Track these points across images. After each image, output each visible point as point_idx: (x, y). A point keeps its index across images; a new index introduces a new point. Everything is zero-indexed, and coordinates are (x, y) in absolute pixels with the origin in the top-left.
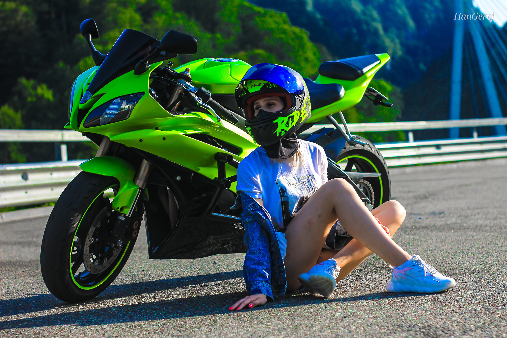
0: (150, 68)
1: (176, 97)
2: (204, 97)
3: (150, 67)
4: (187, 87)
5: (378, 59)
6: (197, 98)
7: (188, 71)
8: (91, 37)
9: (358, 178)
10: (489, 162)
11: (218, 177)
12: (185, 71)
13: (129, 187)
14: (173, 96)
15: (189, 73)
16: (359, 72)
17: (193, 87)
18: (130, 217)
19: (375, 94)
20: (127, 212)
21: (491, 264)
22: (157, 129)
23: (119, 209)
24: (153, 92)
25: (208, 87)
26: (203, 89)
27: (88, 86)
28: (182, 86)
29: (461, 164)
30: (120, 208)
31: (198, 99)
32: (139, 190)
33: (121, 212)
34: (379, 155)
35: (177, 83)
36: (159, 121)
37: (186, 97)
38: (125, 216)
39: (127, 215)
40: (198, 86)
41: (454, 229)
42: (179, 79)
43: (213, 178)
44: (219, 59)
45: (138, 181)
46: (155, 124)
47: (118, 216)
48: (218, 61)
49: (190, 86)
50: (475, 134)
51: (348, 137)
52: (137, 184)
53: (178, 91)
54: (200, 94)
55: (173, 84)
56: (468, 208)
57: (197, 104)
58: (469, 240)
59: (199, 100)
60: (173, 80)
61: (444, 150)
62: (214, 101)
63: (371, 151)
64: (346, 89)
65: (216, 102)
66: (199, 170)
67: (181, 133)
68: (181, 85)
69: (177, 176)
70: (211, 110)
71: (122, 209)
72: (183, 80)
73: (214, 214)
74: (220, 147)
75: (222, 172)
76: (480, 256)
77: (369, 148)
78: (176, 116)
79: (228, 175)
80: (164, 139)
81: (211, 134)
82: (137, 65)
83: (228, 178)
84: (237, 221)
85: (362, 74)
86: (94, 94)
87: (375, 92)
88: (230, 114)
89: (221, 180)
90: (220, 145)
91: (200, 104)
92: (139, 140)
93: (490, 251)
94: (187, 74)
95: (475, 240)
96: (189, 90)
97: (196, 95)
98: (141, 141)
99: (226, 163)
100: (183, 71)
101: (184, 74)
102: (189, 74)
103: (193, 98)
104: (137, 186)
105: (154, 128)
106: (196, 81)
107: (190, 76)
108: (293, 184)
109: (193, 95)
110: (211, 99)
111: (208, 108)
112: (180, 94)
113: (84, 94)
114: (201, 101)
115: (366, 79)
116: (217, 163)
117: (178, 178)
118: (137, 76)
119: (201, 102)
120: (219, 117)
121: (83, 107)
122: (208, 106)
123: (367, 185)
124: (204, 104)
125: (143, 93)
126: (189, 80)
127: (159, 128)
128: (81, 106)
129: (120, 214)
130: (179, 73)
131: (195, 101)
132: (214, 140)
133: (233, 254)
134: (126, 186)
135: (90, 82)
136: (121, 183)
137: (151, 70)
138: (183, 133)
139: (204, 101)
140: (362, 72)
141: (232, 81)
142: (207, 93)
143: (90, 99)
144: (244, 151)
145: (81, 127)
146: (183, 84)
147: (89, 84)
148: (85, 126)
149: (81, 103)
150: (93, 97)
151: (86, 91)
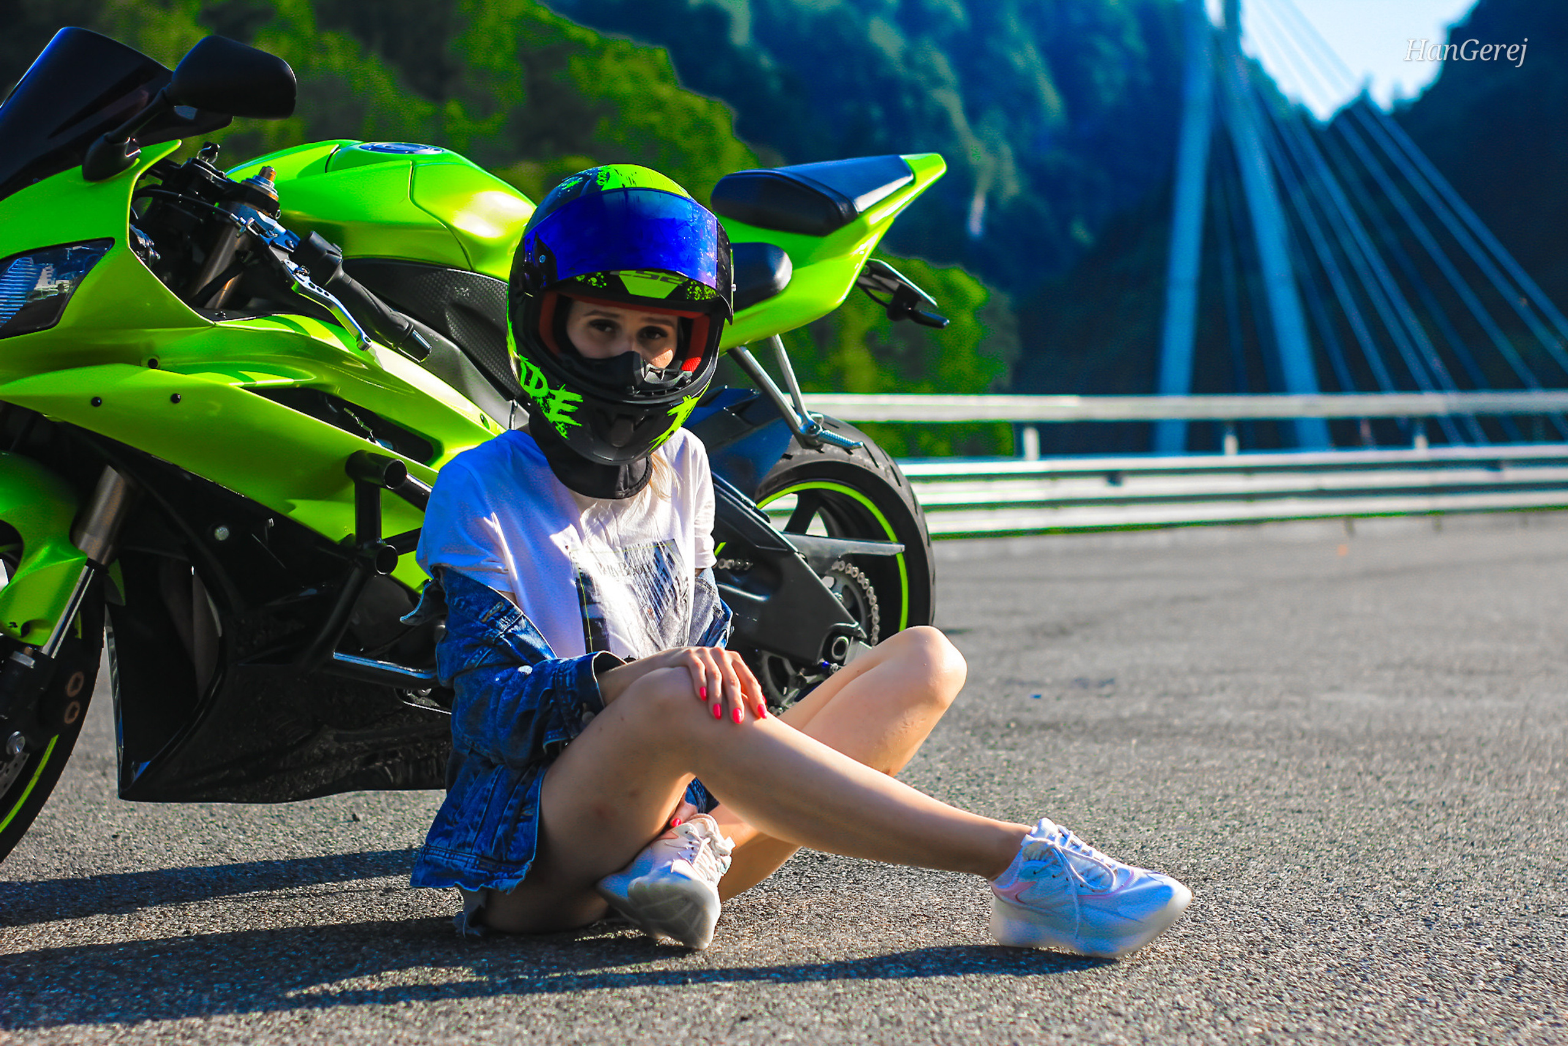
0: (138, 160)
1: (222, 262)
2: (321, 268)
3: (137, 156)
4: (261, 231)
5: (906, 171)
6: (293, 266)
7: (269, 176)
9: (827, 556)
10: (1269, 532)
11: (354, 532)
12: (258, 178)
13: (53, 556)
14: (215, 261)
15: (272, 184)
16: (843, 208)
17: (283, 230)
18: (53, 657)
19: (894, 286)
20: (45, 640)
21: (1246, 854)
22: (153, 364)
23: (18, 630)
24: (142, 241)
25: (332, 233)
26: (315, 237)
28: (245, 225)
29: (1181, 535)
30: (20, 625)
31: (296, 271)
32: (86, 568)
33: (24, 640)
34: (900, 485)
35: (228, 216)
36: (163, 339)
37: (256, 262)
38: (36, 652)
39: (45, 651)
40: (299, 230)
41: (1139, 733)
42: (237, 204)
43: (337, 538)
44: (377, 144)
45: (86, 536)
46: (150, 347)
47: (11, 653)
48: (374, 149)
49: (271, 228)
50: (1230, 443)
51: (798, 419)
52: (82, 546)
53: (234, 242)
54: (305, 254)
55: (218, 218)
56: (1193, 671)
57: (293, 288)
58: (1185, 771)
59: (301, 276)
60: (217, 205)
61: (1132, 487)
62: (350, 280)
63: (874, 470)
64: (797, 264)
65: (357, 285)
66: (293, 507)
67: (234, 383)
68: (242, 223)
69: (218, 526)
70: (340, 310)
71: (27, 628)
72: (248, 207)
73: (336, 656)
74: (365, 435)
75: (368, 519)
76: (1215, 825)
77: (868, 461)
78: (219, 323)
79: (390, 528)
80: (175, 399)
81: (337, 392)
82: (93, 148)
83: (389, 540)
84: (416, 685)
85: (853, 215)
87: (893, 276)
88: (402, 327)
89: (366, 546)
90: (367, 429)
91: (302, 288)
92: (90, 398)
93: (1248, 809)
94: (264, 186)
95: (1204, 771)
96: (267, 240)
97: (292, 258)
98: (96, 402)
99: (383, 490)
100: (251, 177)
101: (254, 187)
102: (270, 187)
103: (281, 267)
104: (78, 553)
105: (146, 362)
106: (297, 213)
107: (274, 195)
108: (611, 568)
109: (282, 257)
110: (341, 273)
111: (330, 303)
112: (239, 254)
114: (307, 279)
115: (864, 231)
116: (353, 487)
117: (221, 533)
118: (93, 184)
119: (306, 282)
120: (365, 335)
122: (331, 297)
123: (856, 579)
124: (316, 290)
125: (109, 242)
126: (270, 207)
127: (160, 362)
129: (21, 647)
130: (239, 182)
131: (283, 278)
132: (345, 409)
133: (420, 792)
134: (44, 551)
136: (28, 543)
137: (140, 166)
138: (242, 384)
139: (315, 279)
140: (852, 208)
141: (417, 216)
142: (329, 252)
144: (447, 452)
146: (248, 218)
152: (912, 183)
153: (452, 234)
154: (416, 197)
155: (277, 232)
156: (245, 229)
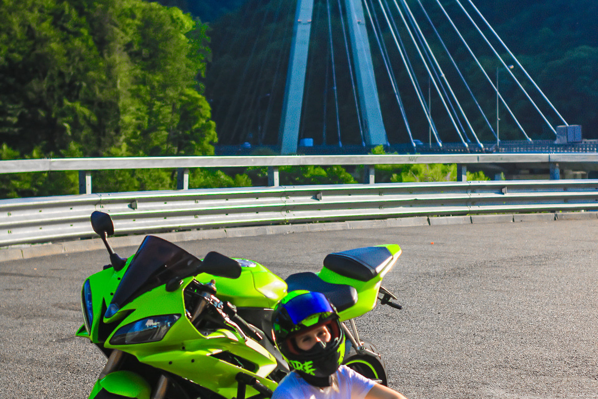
1: (199, 311)
2: (231, 315)
3: (182, 283)
4: (212, 302)
5: (391, 255)
6: (224, 315)
7: (213, 283)
8: (106, 235)
11: (236, 397)
12: (210, 283)
16: (372, 271)
17: (218, 301)
22: (184, 349)
24: (189, 314)
25: (232, 301)
26: (229, 304)
27: (112, 297)
28: (209, 301)
31: (225, 317)
34: (380, 359)
35: (203, 297)
37: (212, 313)
42: (203, 292)
43: (230, 398)
46: (183, 344)
49: (215, 301)
51: (357, 345)
53: (202, 304)
54: (227, 310)
57: (224, 322)
60: (196, 291)
62: (238, 317)
63: (373, 354)
64: (358, 292)
65: (241, 319)
66: (218, 391)
67: (208, 354)
69: (197, 397)
70: (237, 328)
72: (209, 294)
74: (240, 366)
75: (241, 393)
77: (371, 351)
78: (206, 337)
79: (248, 395)
80: (193, 361)
81: (232, 352)
86: (121, 307)
88: (254, 332)
90: (241, 364)
91: (227, 322)
92: (169, 362)
96: (216, 306)
97: (224, 311)
98: (170, 363)
100: (208, 283)
101: (209, 286)
102: (213, 286)
103: (221, 315)
105: (181, 348)
106: (221, 294)
107: (215, 289)
109: (220, 311)
110: (236, 315)
111: (235, 327)
113: (108, 305)
114: (229, 319)
115: (379, 279)
116: (237, 383)
118: (169, 293)
119: (227, 319)
121: (108, 321)
122: (235, 324)
124: (231, 322)
125: (179, 315)
126: (213, 292)
127: (186, 348)
128: (106, 320)
130: (203, 284)
131: (223, 319)
132: (234, 358)
135: (114, 292)
137: (183, 286)
138: (210, 354)
139: (231, 319)
140: (376, 272)
141: (256, 294)
142: (233, 309)
143: (117, 314)
144: (260, 368)
145: (107, 344)
146: (210, 299)
147: (112, 294)
148: (111, 342)
149: (107, 317)
150: (120, 312)
151: (111, 303)
152: (392, 259)
153: (267, 299)
154: (256, 287)
155: (217, 302)
156: (209, 303)
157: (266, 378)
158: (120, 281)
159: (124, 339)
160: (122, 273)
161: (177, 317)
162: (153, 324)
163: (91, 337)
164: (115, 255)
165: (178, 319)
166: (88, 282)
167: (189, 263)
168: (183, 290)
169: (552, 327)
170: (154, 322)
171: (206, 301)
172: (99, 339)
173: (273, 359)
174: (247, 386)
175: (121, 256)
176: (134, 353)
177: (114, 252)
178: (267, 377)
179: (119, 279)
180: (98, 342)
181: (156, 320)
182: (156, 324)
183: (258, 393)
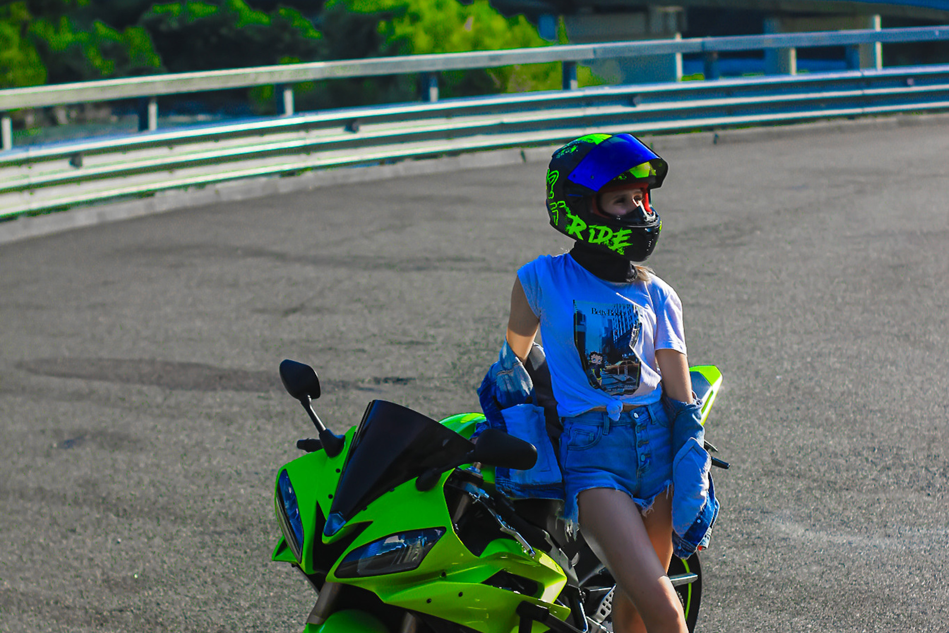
6: (498, 518)
8: (310, 399)
12: (473, 469)
22: (444, 576)
27: (332, 500)
42: (465, 483)
57: (501, 529)
61: (367, 132)
68: (475, 497)
72: (471, 484)
80: (461, 594)
86: (347, 520)
92: (426, 601)
94: (477, 473)
98: (429, 601)
101: (474, 474)
103: (495, 519)
105: (441, 575)
113: (326, 515)
118: (422, 493)
119: (504, 524)
121: (330, 542)
125: (443, 529)
127: (448, 573)
128: (326, 540)
135: (333, 494)
137: (443, 482)
139: (508, 524)
143: (342, 529)
144: (546, 589)
145: (331, 575)
146: (477, 495)
147: (330, 497)
148: (337, 574)
149: (326, 535)
150: (347, 526)
151: (331, 512)
152: (712, 391)
156: (476, 500)
157: (554, 603)
158: (340, 474)
159: (356, 568)
160: (341, 460)
161: (439, 532)
162: (398, 541)
163: (303, 565)
164: (327, 431)
165: (442, 534)
166: (284, 473)
167: (445, 442)
168: (443, 486)
169: (813, 383)
170: (400, 540)
171: (471, 497)
172: (314, 568)
173: (561, 572)
174: (534, 621)
175: (337, 433)
176: (373, 589)
177: (324, 429)
178: (556, 602)
179: (338, 471)
180: (312, 572)
181: (404, 536)
182: (402, 541)
183: (548, 629)
